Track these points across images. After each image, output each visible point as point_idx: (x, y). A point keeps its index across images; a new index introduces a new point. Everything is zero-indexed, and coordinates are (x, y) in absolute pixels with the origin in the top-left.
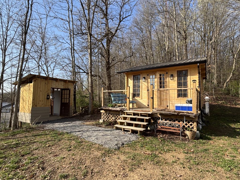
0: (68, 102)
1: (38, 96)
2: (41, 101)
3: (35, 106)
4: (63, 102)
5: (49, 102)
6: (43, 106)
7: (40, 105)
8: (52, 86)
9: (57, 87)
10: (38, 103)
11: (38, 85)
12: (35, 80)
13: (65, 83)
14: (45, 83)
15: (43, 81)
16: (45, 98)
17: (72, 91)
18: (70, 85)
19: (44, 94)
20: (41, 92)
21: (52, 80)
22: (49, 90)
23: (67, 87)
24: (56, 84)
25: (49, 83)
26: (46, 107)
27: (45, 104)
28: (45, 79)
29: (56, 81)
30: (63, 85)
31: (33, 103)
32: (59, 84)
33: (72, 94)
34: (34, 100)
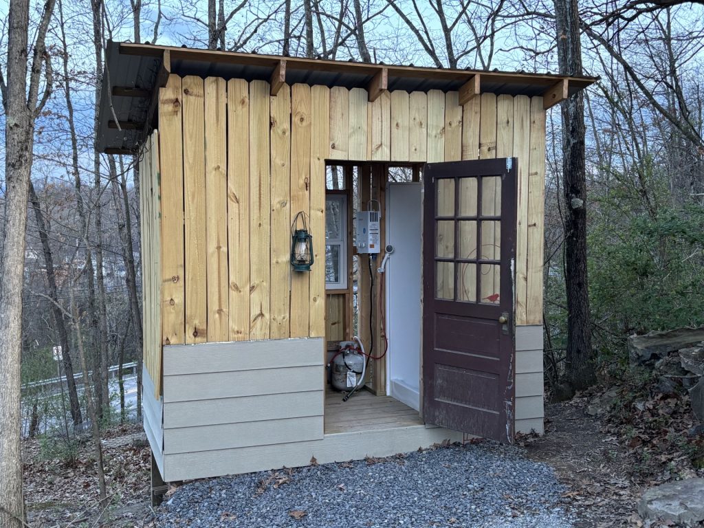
0: (492, 286)
1: (212, 247)
2: (237, 288)
3: (190, 332)
4: (445, 292)
5: (315, 300)
6: (259, 331)
7: (236, 329)
8: (336, 146)
9: (377, 149)
10: (217, 308)
11: (208, 147)
12: (177, 100)
13: (463, 111)
14: (271, 124)
15: (248, 106)
16: (277, 263)
17: (531, 179)
18: (508, 122)
19: (260, 224)
20: (233, 206)
21: (335, 88)
22: (308, 185)
23: (483, 141)
24: (374, 128)
25: (302, 120)
26: (290, 337)
27: (279, 318)
28: (269, 86)
29: (371, 99)
30: (439, 131)
31: (171, 309)
32: (400, 125)
33: (530, 212)
34: (178, 284)
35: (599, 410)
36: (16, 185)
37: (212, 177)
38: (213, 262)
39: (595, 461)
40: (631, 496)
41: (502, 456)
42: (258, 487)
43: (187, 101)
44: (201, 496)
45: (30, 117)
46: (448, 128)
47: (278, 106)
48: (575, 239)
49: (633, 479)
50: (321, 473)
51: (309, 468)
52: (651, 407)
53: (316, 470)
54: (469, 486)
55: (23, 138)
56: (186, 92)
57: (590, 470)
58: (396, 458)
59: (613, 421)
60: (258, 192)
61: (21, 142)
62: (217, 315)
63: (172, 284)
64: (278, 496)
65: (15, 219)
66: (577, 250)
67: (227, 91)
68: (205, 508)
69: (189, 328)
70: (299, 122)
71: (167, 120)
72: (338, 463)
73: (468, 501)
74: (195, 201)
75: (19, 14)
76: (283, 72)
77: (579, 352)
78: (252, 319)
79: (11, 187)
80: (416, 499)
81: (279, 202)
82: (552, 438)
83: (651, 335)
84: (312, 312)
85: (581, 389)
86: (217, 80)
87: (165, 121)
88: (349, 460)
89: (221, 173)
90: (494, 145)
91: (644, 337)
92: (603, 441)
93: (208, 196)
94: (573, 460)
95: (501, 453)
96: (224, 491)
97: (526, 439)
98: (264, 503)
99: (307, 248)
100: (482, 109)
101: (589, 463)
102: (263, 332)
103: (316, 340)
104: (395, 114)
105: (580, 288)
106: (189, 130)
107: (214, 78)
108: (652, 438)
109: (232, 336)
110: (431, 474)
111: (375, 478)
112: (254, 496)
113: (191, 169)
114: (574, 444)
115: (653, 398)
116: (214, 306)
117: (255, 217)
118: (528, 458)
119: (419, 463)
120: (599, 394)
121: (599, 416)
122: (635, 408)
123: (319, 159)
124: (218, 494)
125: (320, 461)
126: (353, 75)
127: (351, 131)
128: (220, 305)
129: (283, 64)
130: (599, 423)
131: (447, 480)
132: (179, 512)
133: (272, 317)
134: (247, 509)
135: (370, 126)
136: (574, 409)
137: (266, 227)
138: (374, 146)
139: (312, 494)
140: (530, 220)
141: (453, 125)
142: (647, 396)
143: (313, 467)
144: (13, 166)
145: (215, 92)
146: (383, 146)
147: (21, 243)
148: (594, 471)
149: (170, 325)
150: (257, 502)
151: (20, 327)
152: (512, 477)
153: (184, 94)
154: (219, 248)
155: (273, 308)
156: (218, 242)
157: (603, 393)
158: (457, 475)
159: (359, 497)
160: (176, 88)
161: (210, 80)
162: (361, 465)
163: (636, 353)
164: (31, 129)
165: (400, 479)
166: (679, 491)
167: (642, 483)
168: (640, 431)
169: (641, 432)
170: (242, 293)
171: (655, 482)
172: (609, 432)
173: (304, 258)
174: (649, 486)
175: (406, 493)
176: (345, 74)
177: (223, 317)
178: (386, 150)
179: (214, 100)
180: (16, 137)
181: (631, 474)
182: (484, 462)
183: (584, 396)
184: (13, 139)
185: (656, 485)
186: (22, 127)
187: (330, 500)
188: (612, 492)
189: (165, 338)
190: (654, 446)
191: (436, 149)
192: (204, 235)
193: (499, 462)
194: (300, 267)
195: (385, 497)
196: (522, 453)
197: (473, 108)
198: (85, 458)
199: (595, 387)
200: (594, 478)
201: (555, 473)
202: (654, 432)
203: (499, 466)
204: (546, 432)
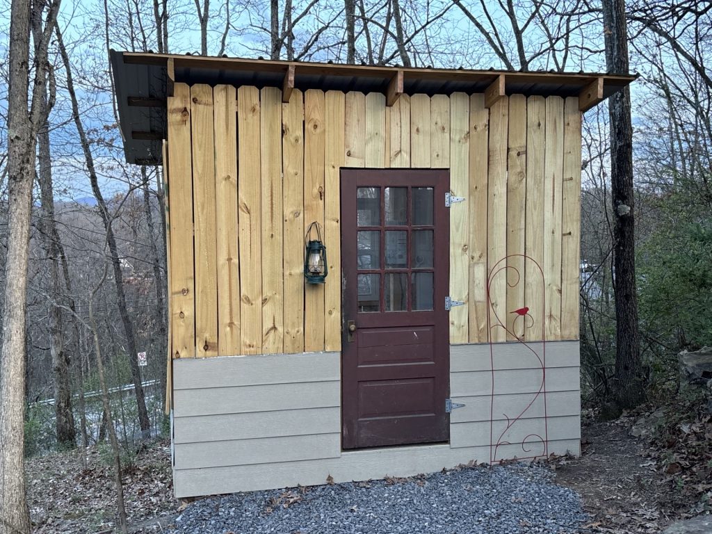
1: (222, 259)
2: (248, 301)
3: (200, 346)
5: (330, 313)
6: (271, 345)
7: (248, 342)
8: (352, 153)
9: (396, 155)
10: (228, 321)
11: (217, 156)
12: (185, 109)
13: (489, 114)
14: (283, 132)
15: (259, 114)
16: (290, 274)
17: (565, 185)
18: (539, 125)
19: (272, 235)
20: (244, 216)
21: (351, 94)
22: (323, 194)
23: (511, 145)
24: (392, 133)
25: (315, 127)
26: (304, 351)
27: (293, 332)
28: (281, 92)
29: (389, 104)
30: (463, 137)
31: (181, 322)
32: (421, 129)
33: (565, 220)
34: (188, 297)
35: (644, 432)
36: (18, 198)
37: (222, 187)
38: (224, 273)
39: (626, 489)
40: (658, 529)
41: (529, 479)
42: (268, 506)
43: (195, 109)
44: (210, 513)
45: (32, 129)
46: (473, 133)
47: (291, 114)
48: (622, 248)
49: (663, 510)
50: (335, 492)
51: (324, 487)
52: (698, 430)
53: (330, 490)
54: (486, 511)
55: (24, 150)
56: (195, 101)
57: (619, 498)
58: (418, 479)
59: (656, 444)
60: (270, 202)
61: (22, 155)
62: (228, 329)
63: (181, 296)
64: (286, 516)
65: (16, 233)
66: (625, 260)
67: (237, 99)
68: (211, 526)
69: (199, 341)
70: (312, 129)
71: (175, 130)
72: (356, 482)
73: (482, 528)
74: (205, 211)
75: (19, 26)
76: (291, 78)
77: (626, 368)
78: (264, 333)
79: (13, 200)
80: (426, 524)
81: (292, 212)
82: (587, 461)
83: (703, 351)
84: (327, 325)
85: (629, 408)
86: (226, 88)
87: (173, 130)
88: (367, 480)
89: (231, 183)
90: (524, 149)
91: (695, 353)
92: (641, 466)
93: (218, 207)
94: (603, 486)
95: (529, 476)
96: (234, 509)
97: (559, 461)
98: (271, 522)
99: (321, 259)
100: (511, 111)
101: (620, 490)
102: (276, 346)
103: (332, 355)
104: (414, 119)
105: (628, 301)
106: (198, 139)
107: (224, 86)
108: (693, 465)
109: (244, 349)
110: (449, 497)
111: (389, 500)
112: (261, 515)
113: (200, 179)
114: (608, 468)
115: (701, 420)
116: (225, 319)
117: (267, 228)
118: (556, 482)
119: (440, 484)
120: (647, 414)
121: (642, 438)
122: (680, 430)
123: (334, 167)
124: (226, 512)
125: (337, 480)
126: (370, 79)
127: (367, 137)
128: (231, 318)
129: (292, 70)
130: (641, 445)
131: (465, 504)
132: (186, 529)
133: (285, 331)
134: (251, 529)
135: (388, 131)
136: (619, 429)
137: (278, 238)
138: (393, 153)
139: (321, 515)
140: (564, 229)
141: (478, 129)
142: (694, 417)
143: (328, 486)
144: (15, 178)
145: (224, 99)
146: (402, 152)
147: (23, 255)
148: (624, 499)
149: (180, 338)
150: (264, 522)
151: (24, 340)
152: (534, 504)
153: (192, 103)
154: (230, 259)
155: (287, 321)
156: (229, 254)
157: (651, 413)
158: (477, 499)
159: (367, 521)
160: (184, 97)
161: (219, 88)
162: (379, 485)
163: (686, 371)
164: (33, 142)
165: (415, 501)
166: (705, 527)
167: (672, 516)
168: (681, 456)
169: (683, 458)
170: (254, 306)
171: (686, 515)
172: (649, 456)
173: (319, 270)
174: (679, 519)
175: (418, 517)
176: (361, 78)
177: (235, 331)
178: (406, 156)
179: (223, 108)
180: (17, 149)
181: (662, 505)
182: (509, 486)
183: (631, 416)
184: (15, 152)
185: (687, 518)
186: (23, 140)
187: (337, 523)
188: (639, 524)
189: (174, 352)
190: (693, 474)
191: (460, 155)
192: (215, 246)
193: (524, 486)
194: (314, 279)
195: (395, 521)
196: (550, 477)
197: (500, 110)
198: (145, 465)
199: (643, 405)
200: (621, 507)
201: (581, 500)
202: (696, 458)
203: (522, 491)
204: (583, 454)
